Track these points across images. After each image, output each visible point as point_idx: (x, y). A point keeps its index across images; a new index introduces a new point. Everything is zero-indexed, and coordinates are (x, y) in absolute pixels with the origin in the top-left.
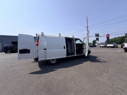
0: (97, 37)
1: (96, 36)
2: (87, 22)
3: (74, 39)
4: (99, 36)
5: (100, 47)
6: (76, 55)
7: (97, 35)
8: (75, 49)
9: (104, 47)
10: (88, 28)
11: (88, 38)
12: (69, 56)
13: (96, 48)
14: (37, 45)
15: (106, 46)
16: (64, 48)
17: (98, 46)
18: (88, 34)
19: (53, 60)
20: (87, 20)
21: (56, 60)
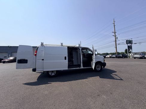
0: (129, 45)
1: (127, 43)
2: (114, 26)
3: (80, 48)
4: (132, 44)
5: (135, 58)
6: (82, 67)
7: (129, 42)
8: (82, 60)
9: (141, 58)
10: (115, 34)
11: (116, 46)
12: (73, 68)
13: (128, 59)
14: (36, 55)
15: (143, 56)
16: (65, 59)
17: (132, 57)
18: (116, 41)
19: (52, 72)
20: (114, 24)
21: (55, 72)
